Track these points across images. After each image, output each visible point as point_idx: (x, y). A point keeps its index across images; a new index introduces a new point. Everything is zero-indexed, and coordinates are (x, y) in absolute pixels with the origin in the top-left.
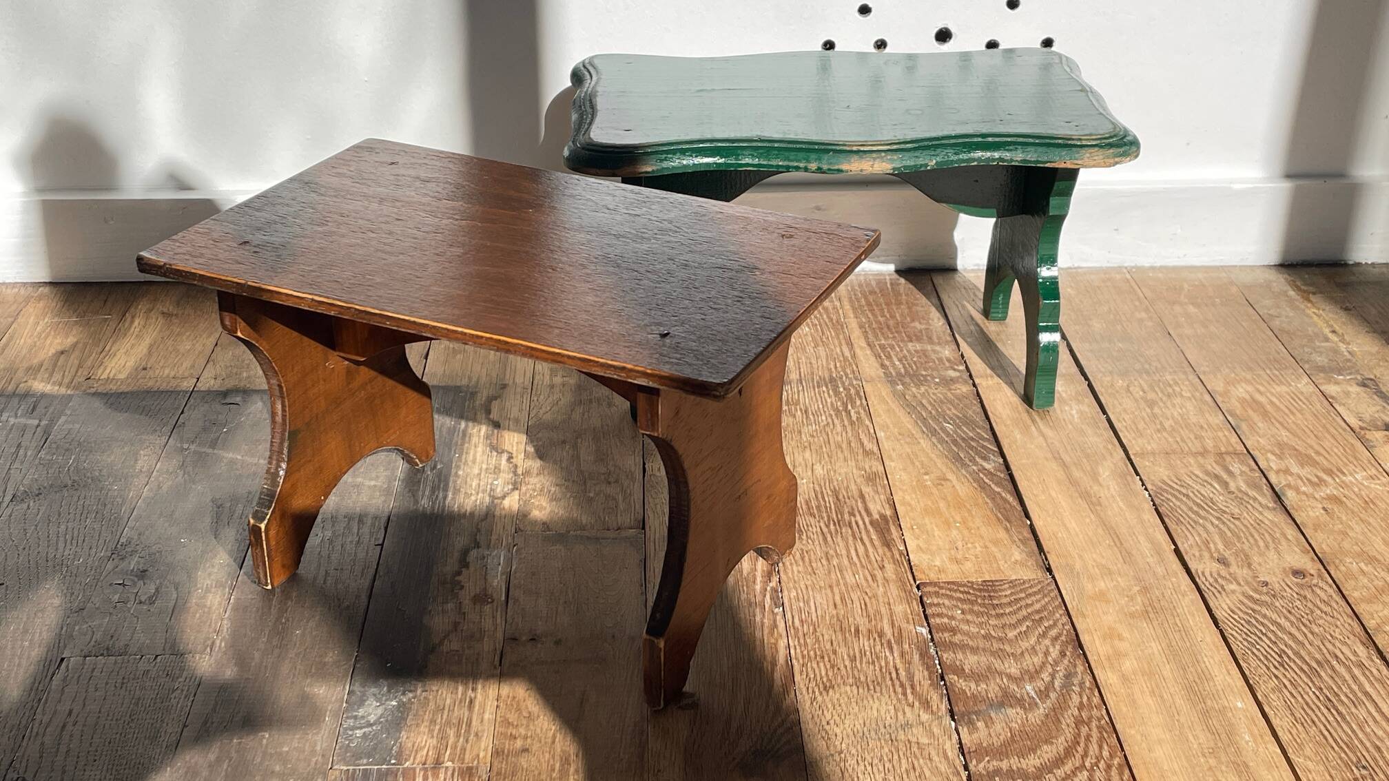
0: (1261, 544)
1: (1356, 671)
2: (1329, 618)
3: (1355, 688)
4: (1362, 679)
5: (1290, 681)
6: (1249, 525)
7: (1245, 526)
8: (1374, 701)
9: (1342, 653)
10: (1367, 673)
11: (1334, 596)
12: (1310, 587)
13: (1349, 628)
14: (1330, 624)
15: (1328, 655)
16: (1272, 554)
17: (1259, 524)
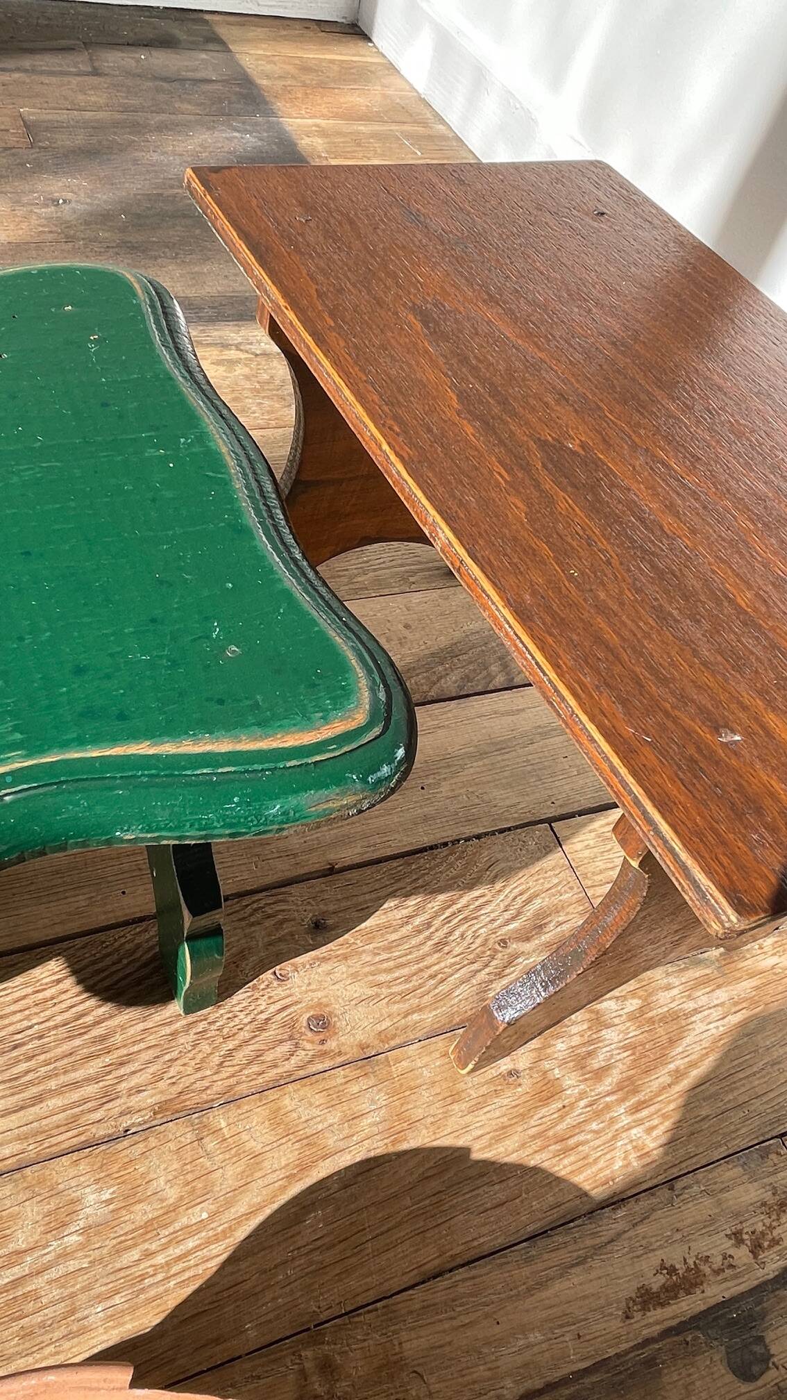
0: (383, 978)
1: (91, 1090)
2: (216, 1059)
3: (53, 1084)
4: (75, 1096)
5: (52, 998)
6: (421, 965)
7: (423, 958)
8: (22, 1108)
9: (134, 1073)
10: (90, 1105)
11: (275, 1071)
12: (291, 1038)
13: (198, 1085)
14: (203, 1060)
15: (124, 1051)
16: (359, 989)
17: (432, 977)
